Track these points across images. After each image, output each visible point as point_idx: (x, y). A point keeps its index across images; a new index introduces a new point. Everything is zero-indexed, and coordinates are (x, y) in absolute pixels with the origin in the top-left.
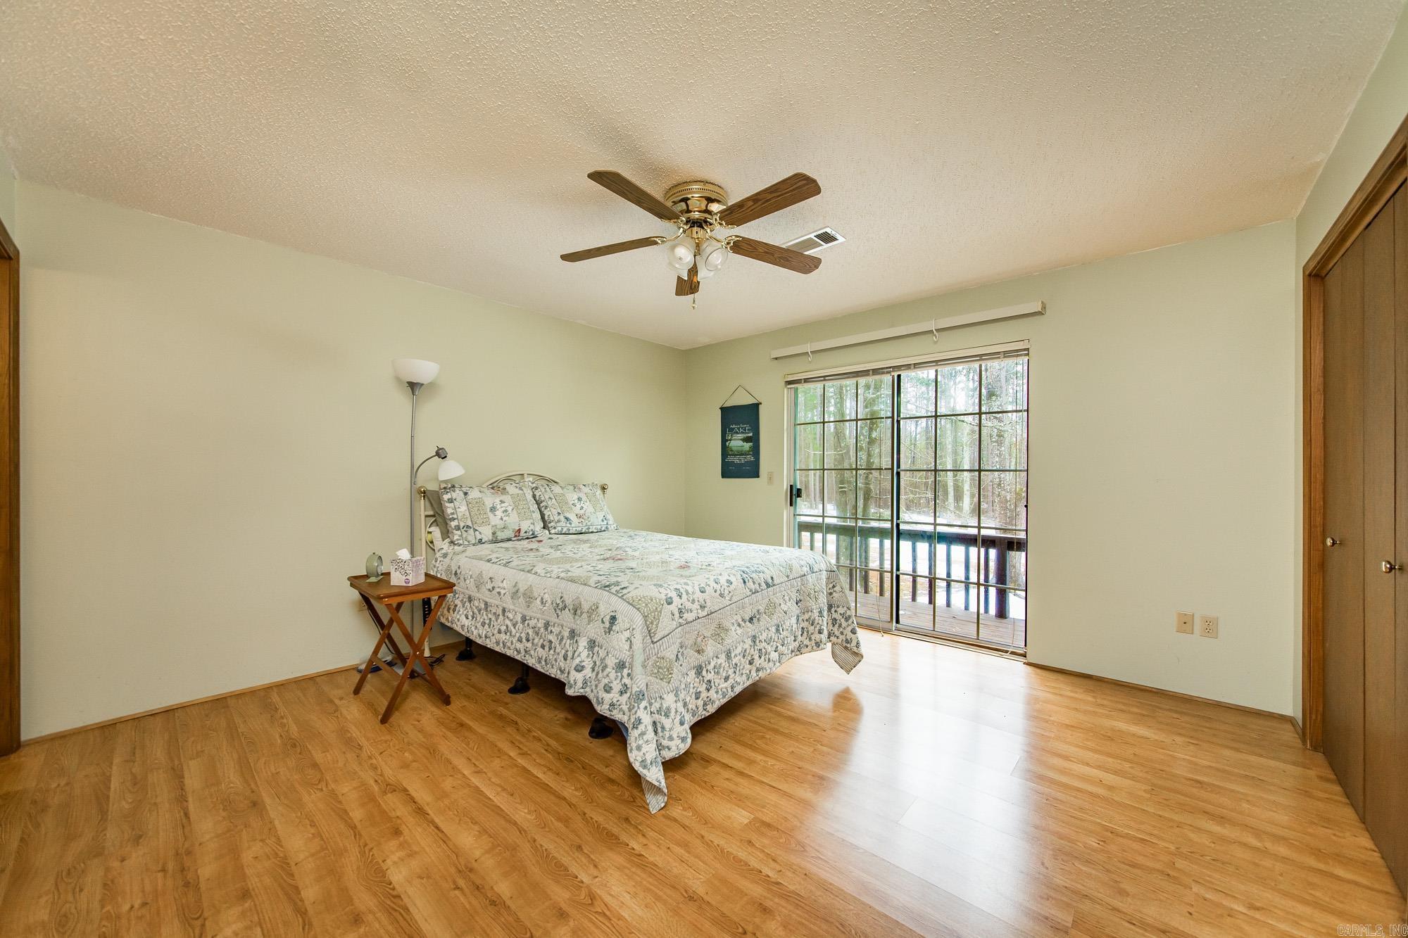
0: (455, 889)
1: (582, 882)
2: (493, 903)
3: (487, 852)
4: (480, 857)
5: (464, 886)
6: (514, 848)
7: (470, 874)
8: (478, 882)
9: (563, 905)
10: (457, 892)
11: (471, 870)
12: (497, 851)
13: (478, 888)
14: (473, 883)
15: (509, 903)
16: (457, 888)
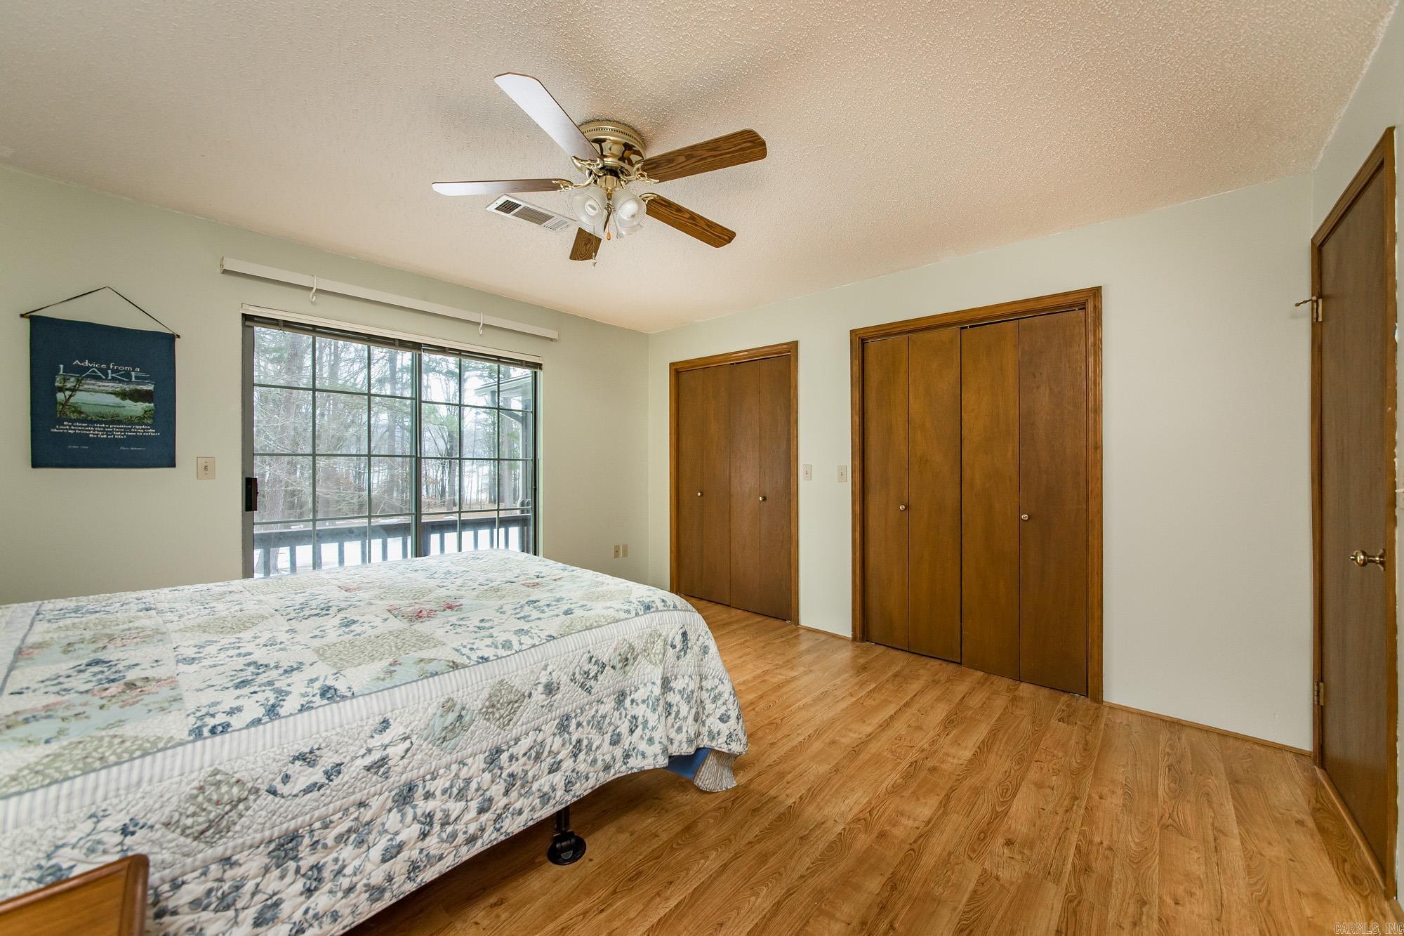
0: (894, 929)
1: (844, 829)
2: (894, 887)
3: (832, 917)
4: (843, 921)
5: (887, 921)
6: (819, 894)
7: (869, 922)
8: (876, 910)
9: (874, 836)
10: (897, 925)
11: (864, 923)
12: (827, 907)
13: (883, 907)
14: (879, 913)
15: (888, 875)
16: (892, 927)
